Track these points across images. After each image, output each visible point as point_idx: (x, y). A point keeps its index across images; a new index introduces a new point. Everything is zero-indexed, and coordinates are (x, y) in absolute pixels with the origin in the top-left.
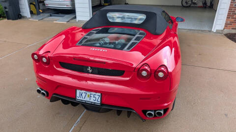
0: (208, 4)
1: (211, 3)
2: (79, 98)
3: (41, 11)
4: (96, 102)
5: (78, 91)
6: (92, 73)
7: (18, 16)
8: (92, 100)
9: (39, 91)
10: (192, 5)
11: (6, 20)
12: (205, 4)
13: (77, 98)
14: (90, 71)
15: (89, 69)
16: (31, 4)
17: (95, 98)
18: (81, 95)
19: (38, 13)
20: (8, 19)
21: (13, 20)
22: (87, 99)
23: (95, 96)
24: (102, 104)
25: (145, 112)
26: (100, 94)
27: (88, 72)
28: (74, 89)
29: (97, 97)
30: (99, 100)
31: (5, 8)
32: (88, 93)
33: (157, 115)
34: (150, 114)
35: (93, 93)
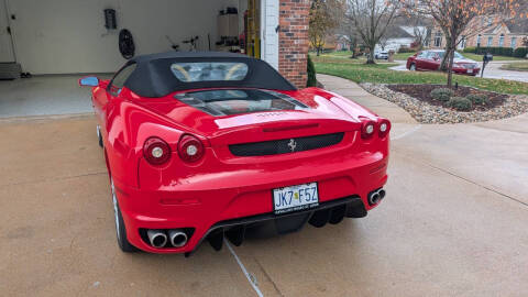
2: (281, 207)
4: (311, 202)
5: (277, 193)
6: (295, 151)
13: (277, 208)
14: (294, 147)
17: (308, 196)
18: (283, 198)
22: (295, 203)
23: (308, 191)
24: (321, 202)
26: (314, 185)
27: (289, 151)
28: (267, 190)
29: (311, 192)
30: (316, 196)
32: (296, 191)
35: (304, 187)
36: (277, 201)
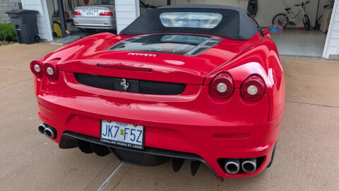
0: (313, 24)
1: (317, 22)
2: (106, 137)
3: (68, 32)
4: (135, 142)
5: (104, 124)
6: (128, 90)
7: (35, 38)
8: (128, 140)
9: (41, 129)
10: (288, 26)
11: (17, 44)
12: (307, 24)
13: (103, 137)
14: (126, 87)
15: (124, 83)
16: (54, 22)
17: (133, 136)
18: (110, 130)
19: (65, 35)
20: (21, 42)
21: (28, 43)
22: (119, 138)
23: (133, 132)
24: (145, 147)
25: (222, 162)
26: (141, 128)
27: (121, 89)
28: (97, 119)
29: (137, 134)
30: (141, 139)
31: (17, 26)
32: (122, 127)
33: (244, 169)
34: (232, 167)
35: (130, 126)
36: (104, 131)
